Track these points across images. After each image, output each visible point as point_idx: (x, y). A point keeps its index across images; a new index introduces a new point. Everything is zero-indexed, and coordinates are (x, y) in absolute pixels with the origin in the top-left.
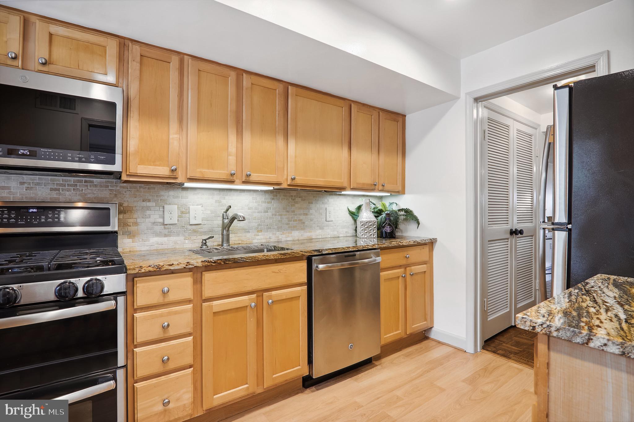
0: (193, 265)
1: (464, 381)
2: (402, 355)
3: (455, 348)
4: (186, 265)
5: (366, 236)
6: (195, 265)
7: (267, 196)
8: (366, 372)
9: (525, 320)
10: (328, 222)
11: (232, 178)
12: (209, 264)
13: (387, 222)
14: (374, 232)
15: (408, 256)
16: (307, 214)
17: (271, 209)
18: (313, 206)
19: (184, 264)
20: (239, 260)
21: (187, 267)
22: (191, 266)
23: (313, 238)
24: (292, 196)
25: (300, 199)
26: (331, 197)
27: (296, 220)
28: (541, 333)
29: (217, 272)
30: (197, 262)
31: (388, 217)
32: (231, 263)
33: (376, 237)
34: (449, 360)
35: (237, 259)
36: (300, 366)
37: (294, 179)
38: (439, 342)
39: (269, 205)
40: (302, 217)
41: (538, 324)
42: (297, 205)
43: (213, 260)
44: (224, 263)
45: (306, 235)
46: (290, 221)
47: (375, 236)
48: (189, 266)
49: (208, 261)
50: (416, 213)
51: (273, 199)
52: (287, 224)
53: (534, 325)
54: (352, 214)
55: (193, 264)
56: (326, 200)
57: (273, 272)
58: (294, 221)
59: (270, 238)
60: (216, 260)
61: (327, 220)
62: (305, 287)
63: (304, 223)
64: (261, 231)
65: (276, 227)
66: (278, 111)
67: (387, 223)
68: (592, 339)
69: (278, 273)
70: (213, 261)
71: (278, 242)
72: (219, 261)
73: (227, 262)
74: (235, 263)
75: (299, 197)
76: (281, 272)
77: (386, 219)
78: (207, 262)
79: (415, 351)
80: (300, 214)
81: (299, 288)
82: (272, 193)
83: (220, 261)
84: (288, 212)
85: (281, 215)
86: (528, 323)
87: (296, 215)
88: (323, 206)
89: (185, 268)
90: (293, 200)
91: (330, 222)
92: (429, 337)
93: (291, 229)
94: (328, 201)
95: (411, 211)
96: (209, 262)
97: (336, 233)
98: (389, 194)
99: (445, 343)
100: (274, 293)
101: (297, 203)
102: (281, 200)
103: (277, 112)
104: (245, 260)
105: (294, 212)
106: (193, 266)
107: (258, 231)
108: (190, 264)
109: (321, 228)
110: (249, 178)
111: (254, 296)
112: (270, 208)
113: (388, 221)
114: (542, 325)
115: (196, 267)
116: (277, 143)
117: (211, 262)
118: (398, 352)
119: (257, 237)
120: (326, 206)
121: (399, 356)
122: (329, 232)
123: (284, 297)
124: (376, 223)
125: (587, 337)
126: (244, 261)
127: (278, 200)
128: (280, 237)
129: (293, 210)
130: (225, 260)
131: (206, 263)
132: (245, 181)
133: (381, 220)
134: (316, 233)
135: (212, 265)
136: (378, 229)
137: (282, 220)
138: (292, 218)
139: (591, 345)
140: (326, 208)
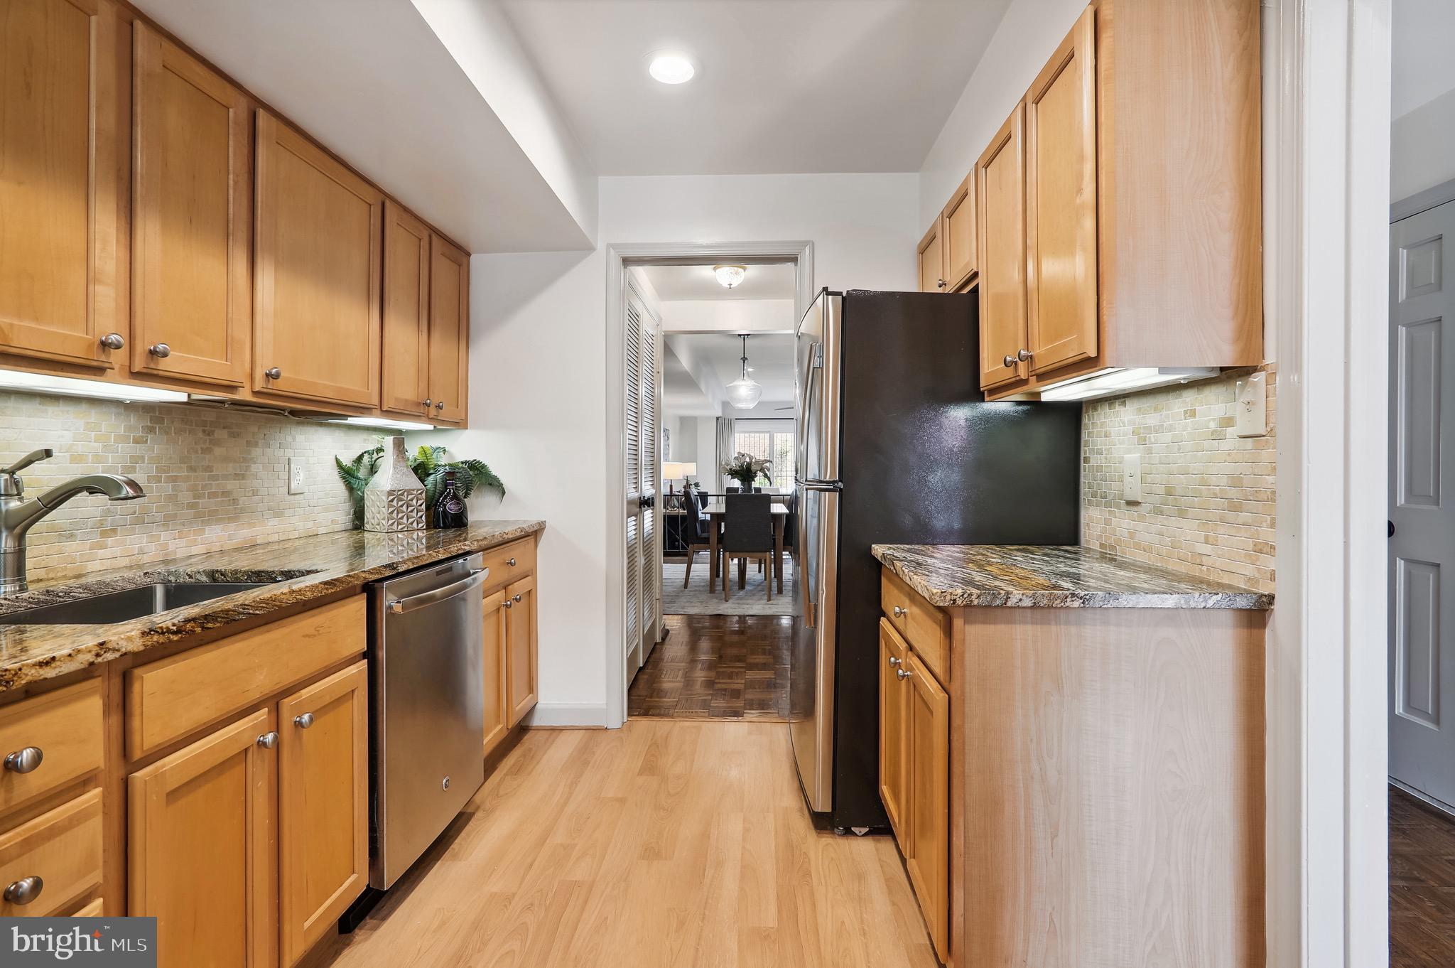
0: (118, 650)
1: (640, 773)
2: (506, 775)
3: (587, 729)
4: (98, 655)
5: (400, 527)
6: (124, 650)
7: (133, 419)
8: (463, 834)
9: (945, 594)
10: (293, 497)
11: (103, 358)
12: (162, 639)
13: (450, 490)
14: (418, 515)
15: (513, 561)
16: (243, 477)
17: (143, 462)
18: (257, 452)
19: (90, 651)
20: (240, 613)
21: (100, 660)
22: (110, 656)
23: (258, 542)
24: (204, 424)
25: (225, 431)
26: (300, 428)
27: (212, 495)
28: (962, 605)
29: (176, 662)
30: (129, 639)
31: (453, 480)
32: (218, 625)
33: (424, 527)
34: (594, 752)
35: (233, 611)
36: (353, 873)
37: (277, 376)
38: (553, 730)
39: (139, 449)
40: (231, 485)
41: (958, 596)
42: (218, 451)
43: (174, 625)
44: (203, 628)
45: (238, 533)
46: (199, 498)
47: (420, 525)
48: (105, 655)
49: (161, 628)
50: (494, 470)
51: (151, 430)
52: (192, 506)
53: (955, 597)
54: (347, 474)
55: (117, 647)
56: (289, 439)
57: (304, 636)
58: (209, 498)
59: (141, 552)
60: (182, 624)
61: (292, 492)
62: (364, 664)
63: (235, 501)
64: (114, 531)
65: (159, 517)
66: (234, 173)
67: (449, 493)
68: (1010, 598)
69: (315, 636)
70: (175, 628)
71: (166, 562)
72: (188, 626)
73: (210, 625)
74: (228, 623)
75: (224, 428)
76: (320, 632)
77: (446, 486)
78: (157, 632)
79: (522, 759)
80: (225, 477)
81: (352, 670)
82: (148, 413)
83: (192, 624)
84: (192, 469)
85: (174, 480)
86: (948, 598)
87: (215, 478)
88: (280, 453)
89: (92, 664)
90: (209, 435)
91: (297, 496)
92: (528, 726)
93: (203, 521)
94: (294, 440)
95: (484, 466)
96: (163, 633)
97: (310, 524)
98: (431, 427)
99: (565, 726)
100: (306, 693)
101: (217, 443)
102: (175, 433)
103: (231, 177)
104: (251, 611)
105: (208, 469)
106: (117, 655)
107: (104, 534)
108: (107, 651)
109: (278, 513)
110: (157, 364)
111: (263, 714)
112: (143, 458)
113: (453, 489)
114: (962, 596)
115: (126, 654)
116: (230, 268)
117: (169, 631)
118: (494, 773)
119: (102, 553)
120: (289, 453)
121: (502, 779)
122: (294, 525)
123: (328, 700)
124: (424, 495)
125: (1005, 597)
126: (250, 614)
127: (167, 433)
128: (171, 548)
129: (207, 465)
130: (206, 619)
131: (155, 638)
132: (145, 371)
133: (435, 488)
134: (267, 529)
135: (171, 641)
136: (428, 508)
137: (177, 496)
138: (204, 487)
139: (1009, 604)
140: (289, 459)
